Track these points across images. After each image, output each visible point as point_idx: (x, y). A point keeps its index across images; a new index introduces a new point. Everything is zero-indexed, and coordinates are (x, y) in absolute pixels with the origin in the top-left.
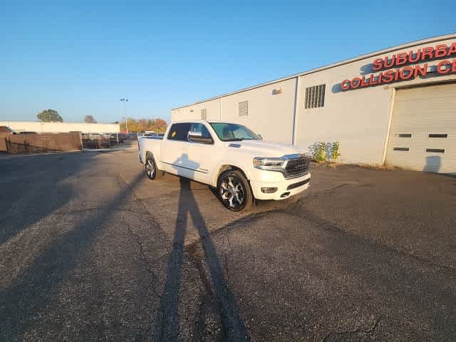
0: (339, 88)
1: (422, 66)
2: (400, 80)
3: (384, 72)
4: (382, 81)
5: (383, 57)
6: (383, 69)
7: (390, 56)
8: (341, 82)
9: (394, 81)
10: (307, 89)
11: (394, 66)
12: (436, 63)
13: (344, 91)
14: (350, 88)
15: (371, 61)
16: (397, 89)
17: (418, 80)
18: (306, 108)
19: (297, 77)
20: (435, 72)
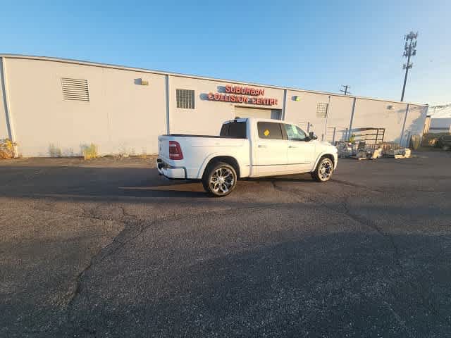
0: (205, 97)
1: (246, 96)
2: (238, 102)
3: (231, 95)
4: (231, 100)
5: (230, 85)
6: (230, 92)
7: (233, 86)
8: (208, 93)
9: (236, 102)
10: (177, 91)
11: (235, 93)
12: (251, 97)
13: (209, 100)
14: (214, 100)
15: (224, 85)
16: (236, 106)
17: (243, 104)
18: (178, 107)
19: (167, 75)
20: (251, 102)
